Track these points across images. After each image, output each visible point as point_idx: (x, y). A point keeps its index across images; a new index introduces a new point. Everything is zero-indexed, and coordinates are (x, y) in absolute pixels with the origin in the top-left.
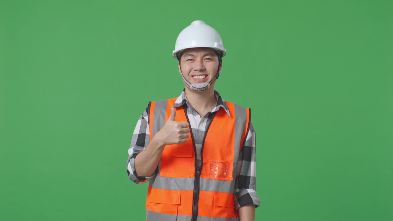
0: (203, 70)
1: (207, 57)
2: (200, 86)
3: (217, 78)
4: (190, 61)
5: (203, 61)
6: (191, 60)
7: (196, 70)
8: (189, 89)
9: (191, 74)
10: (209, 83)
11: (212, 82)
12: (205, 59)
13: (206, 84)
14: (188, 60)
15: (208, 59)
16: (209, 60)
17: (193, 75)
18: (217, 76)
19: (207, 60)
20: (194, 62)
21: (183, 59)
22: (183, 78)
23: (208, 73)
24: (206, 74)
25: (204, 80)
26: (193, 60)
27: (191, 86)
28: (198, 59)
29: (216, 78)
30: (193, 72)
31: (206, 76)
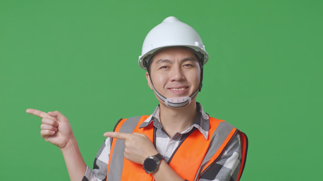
0: (182, 80)
1: (187, 63)
2: (178, 101)
3: (200, 91)
4: (164, 69)
5: (182, 68)
6: (165, 67)
7: (173, 81)
8: (164, 105)
9: (167, 86)
10: (190, 97)
11: (193, 96)
12: (183, 66)
13: (186, 98)
14: (161, 68)
15: (187, 65)
16: (190, 67)
17: (170, 87)
18: (199, 88)
19: (186, 67)
20: (170, 70)
21: (154, 66)
22: (155, 91)
23: (189, 85)
24: (187, 85)
25: (185, 94)
26: (169, 67)
27: (166, 101)
28: (175, 66)
29: (198, 90)
30: (170, 84)
31: (187, 87)
